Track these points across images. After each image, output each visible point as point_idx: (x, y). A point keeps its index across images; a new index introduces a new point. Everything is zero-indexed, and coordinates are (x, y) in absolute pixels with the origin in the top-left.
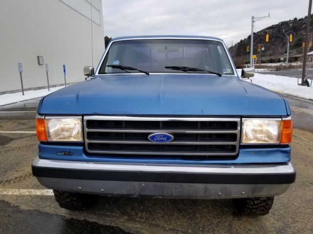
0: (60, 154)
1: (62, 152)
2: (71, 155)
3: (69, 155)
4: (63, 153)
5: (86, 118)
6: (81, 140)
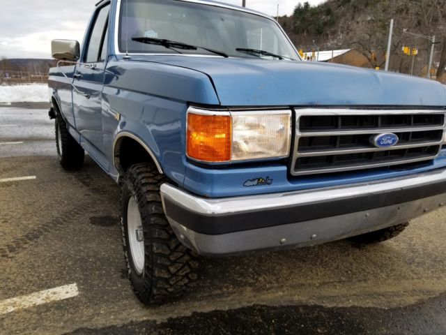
0: (251, 183)
1: (254, 180)
2: (269, 184)
3: (266, 183)
4: (255, 182)
5: (300, 113)
6: (287, 154)
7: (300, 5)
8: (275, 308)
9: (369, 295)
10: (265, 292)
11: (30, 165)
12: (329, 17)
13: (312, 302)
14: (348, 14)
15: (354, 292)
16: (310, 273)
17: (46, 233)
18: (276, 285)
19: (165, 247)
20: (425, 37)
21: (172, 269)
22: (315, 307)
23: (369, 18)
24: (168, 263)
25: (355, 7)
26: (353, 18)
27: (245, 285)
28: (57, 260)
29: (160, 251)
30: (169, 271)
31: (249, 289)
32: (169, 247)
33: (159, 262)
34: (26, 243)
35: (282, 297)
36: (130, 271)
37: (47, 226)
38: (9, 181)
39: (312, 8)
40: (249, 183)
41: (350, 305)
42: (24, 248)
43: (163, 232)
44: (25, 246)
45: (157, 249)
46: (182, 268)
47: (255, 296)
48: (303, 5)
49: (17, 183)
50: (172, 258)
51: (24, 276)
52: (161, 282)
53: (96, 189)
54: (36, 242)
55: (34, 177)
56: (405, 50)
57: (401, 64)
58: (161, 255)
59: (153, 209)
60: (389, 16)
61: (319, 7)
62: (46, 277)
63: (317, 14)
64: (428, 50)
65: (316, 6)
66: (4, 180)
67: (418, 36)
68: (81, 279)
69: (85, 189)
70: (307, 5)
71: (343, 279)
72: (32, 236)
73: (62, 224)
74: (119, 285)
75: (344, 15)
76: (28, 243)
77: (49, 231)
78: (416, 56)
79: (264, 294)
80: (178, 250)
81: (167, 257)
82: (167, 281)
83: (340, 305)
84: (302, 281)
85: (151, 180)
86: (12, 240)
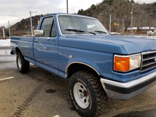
3: (136, 76)
6: (140, 66)
7: (80, 10)
8: (125, 114)
9: (148, 106)
10: (119, 109)
11: (7, 73)
12: (90, 14)
13: (135, 110)
14: (95, 13)
15: (144, 105)
16: (128, 101)
17: (34, 98)
18: (121, 106)
19: (100, 99)
20: (121, 20)
21: (102, 106)
22: (137, 112)
23: (102, 14)
24: (101, 104)
25: (97, 11)
26: (97, 14)
27: (112, 108)
28: (45, 108)
29: (99, 100)
30: (101, 107)
31: (114, 109)
32: (101, 99)
33: (99, 104)
34: (29, 103)
35: (125, 110)
36: (77, 108)
37: (31, 95)
38: (4, 80)
39: (84, 11)
40: (133, 77)
41: (146, 110)
42: (30, 105)
43: (99, 94)
44: (29, 104)
45: (98, 100)
46: (104, 105)
47: (117, 111)
48: (81, 10)
49: (8, 80)
50: (102, 102)
51: (37, 115)
52: (99, 110)
53: (39, 80)
54: (32, 102)
55: (12, 77)
56: (115, 24)
57: (113, 28)
58: (99, 102)
59: (94, 86)
60: (109, 13)
61: (86, 10)
62: (46, 114)
63: (86, 13)
64: (122, 24)
65: (85, 10)
66: (2, 79)
67: (118, 19)
68: (58, 113)
69: (35, 80)
70: (82, 10)
71: (139, 102)
72: (29, 100)
73: (36, 94)
74: (73, 113)
75: (94, 13)
76: (30, 103)
77: (34, 97)
78: (118, 26)
79: (120, 110)
80: (103, 99)
81: (101, 102)
82: (100, 110)
83: (143, 110)
84: (128, 104)
85: (90, 77)
86: (23, 102)
